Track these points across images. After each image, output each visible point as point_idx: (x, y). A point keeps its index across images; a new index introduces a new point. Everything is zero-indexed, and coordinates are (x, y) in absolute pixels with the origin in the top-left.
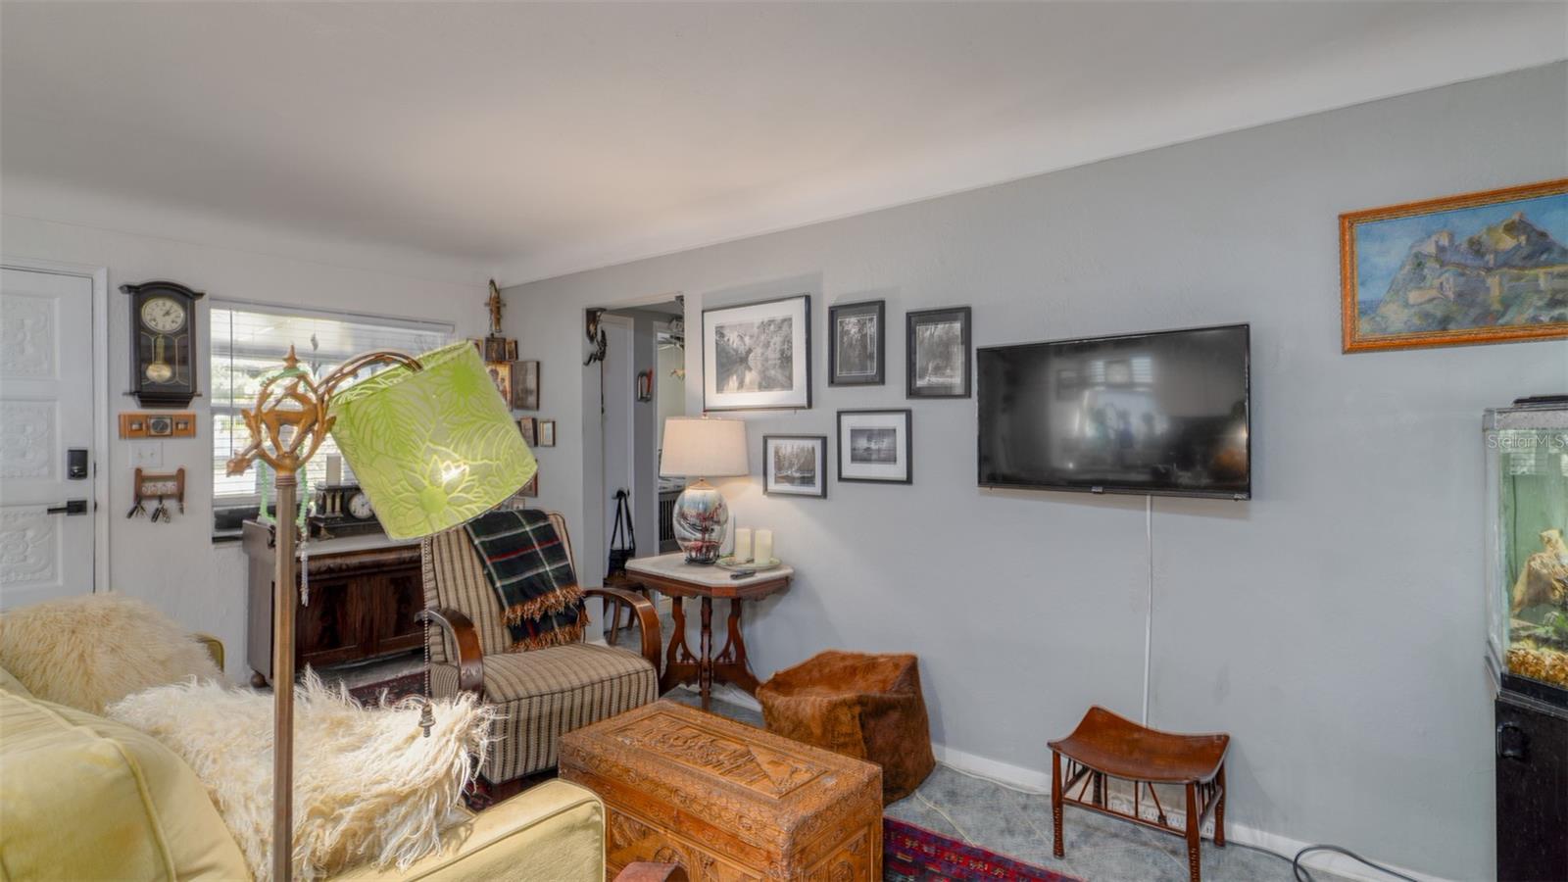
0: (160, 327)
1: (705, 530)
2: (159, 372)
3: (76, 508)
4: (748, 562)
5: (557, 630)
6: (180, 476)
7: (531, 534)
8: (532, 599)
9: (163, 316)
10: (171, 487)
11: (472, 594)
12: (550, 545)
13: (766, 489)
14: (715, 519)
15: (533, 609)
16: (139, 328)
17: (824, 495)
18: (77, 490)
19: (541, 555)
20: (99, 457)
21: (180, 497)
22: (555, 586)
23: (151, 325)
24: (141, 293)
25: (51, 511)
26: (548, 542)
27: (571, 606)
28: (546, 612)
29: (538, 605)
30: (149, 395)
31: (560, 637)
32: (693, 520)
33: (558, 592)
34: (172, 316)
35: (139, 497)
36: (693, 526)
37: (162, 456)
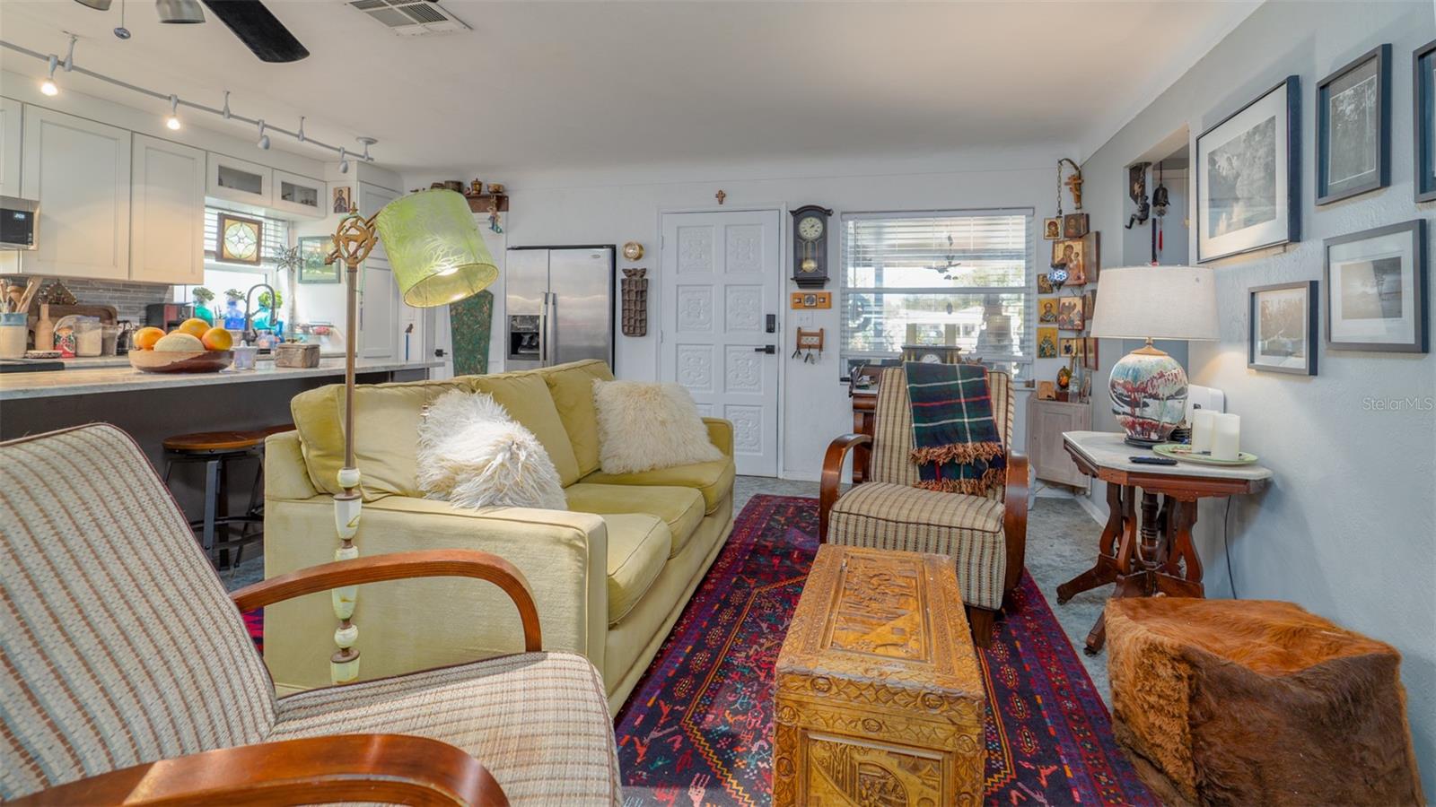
0: (809, 236)
1: (1134, 404)
2: (809, 266)
3: (770, 350)
4: (1204, 453)
5: (962, 479)
6: (821, 334)
7: (960, 387)
8: (941, 444)
9: (811, 228)
10: (815, 340)
11: (897, 430)
12: (976, 399)
13: (1252, 360)
14: (1150, 390)
15: (939, 453)
16: (798, 237)
17: (1313, 370)
18: (770, 339)
19: (964, 407)
20: (781, 320)
21: (820, 347)
22: (969, 437)
23: (804, 235)
24: (799, 214)
25: (757, 350)
26: (974, 396)
27: (983, 459)
28: (953, 458)
29: (945, 450)
30: (804, 281)
31: (964, 486)
32: (1120, 390)
33: (970, 444)
34: (815, 228)
35: (799, 346)
36: (1120, 397)
37: (812, 320)
